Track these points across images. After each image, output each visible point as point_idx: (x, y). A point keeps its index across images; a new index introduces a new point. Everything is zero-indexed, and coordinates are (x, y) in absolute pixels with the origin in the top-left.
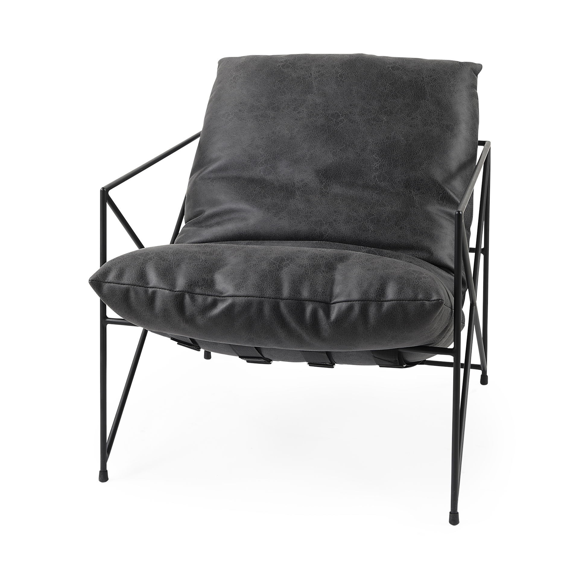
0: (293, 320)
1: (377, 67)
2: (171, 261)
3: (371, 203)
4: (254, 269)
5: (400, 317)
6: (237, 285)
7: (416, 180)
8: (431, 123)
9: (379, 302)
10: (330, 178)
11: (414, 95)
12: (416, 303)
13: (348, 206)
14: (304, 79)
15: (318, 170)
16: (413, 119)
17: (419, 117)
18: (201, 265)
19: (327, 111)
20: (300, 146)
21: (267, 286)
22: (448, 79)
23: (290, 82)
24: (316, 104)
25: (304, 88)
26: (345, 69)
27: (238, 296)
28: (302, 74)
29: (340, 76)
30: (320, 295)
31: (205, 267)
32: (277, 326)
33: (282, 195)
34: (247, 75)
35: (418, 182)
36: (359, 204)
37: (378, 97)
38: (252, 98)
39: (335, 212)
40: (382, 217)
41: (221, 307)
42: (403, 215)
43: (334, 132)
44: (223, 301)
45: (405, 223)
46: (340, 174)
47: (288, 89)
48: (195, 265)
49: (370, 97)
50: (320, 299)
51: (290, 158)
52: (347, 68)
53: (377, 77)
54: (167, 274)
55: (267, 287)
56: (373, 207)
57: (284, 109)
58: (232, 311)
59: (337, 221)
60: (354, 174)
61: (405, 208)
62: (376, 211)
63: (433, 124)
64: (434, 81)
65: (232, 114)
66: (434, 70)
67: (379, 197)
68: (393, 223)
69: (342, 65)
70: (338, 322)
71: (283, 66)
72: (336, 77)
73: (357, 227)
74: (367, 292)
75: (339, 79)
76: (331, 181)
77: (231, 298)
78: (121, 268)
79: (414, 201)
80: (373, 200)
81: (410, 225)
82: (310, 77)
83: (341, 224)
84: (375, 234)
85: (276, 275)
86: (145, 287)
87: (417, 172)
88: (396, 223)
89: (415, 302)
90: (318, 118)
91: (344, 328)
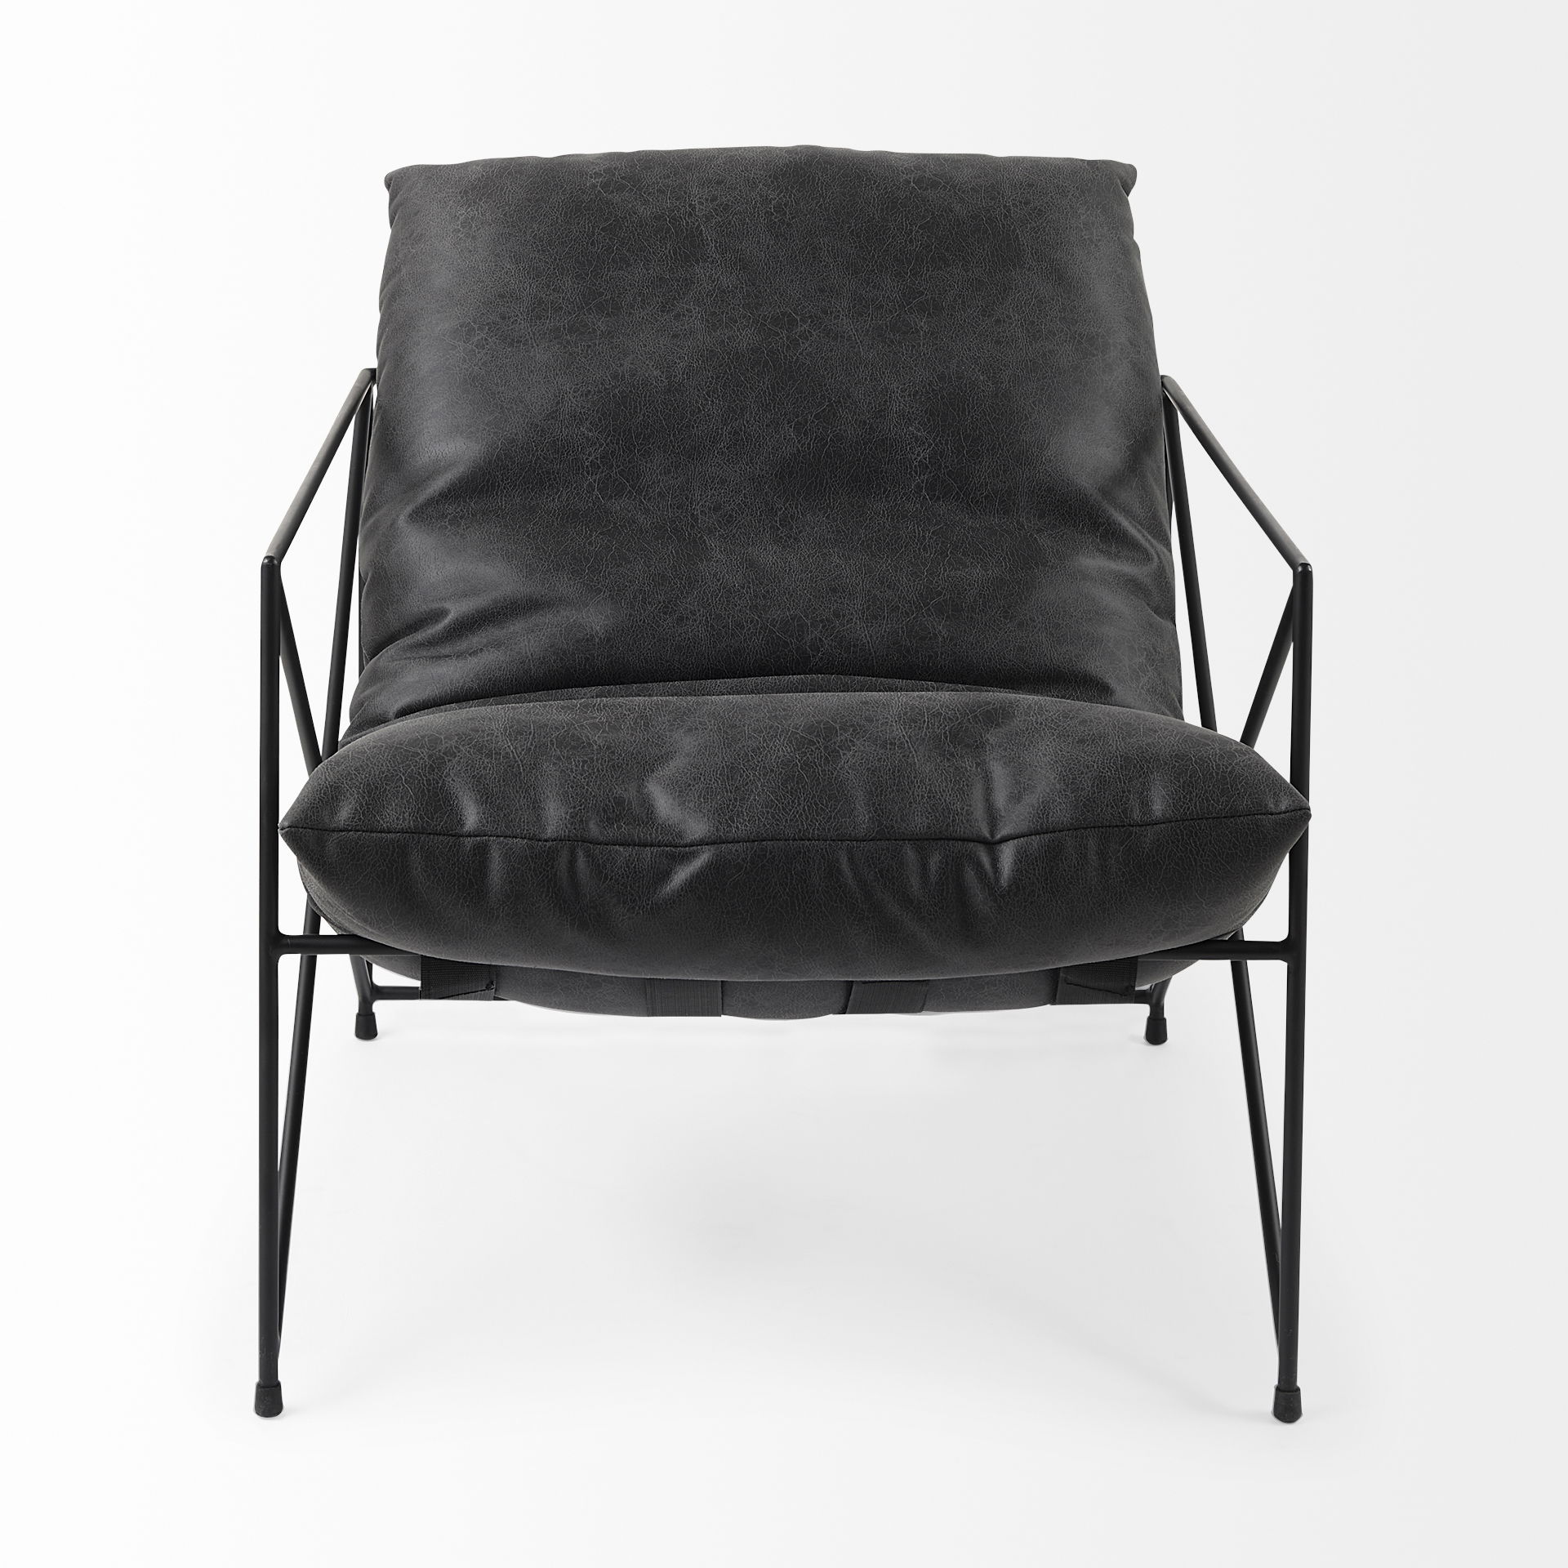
0: (894, 897)
1: (875, 182)
2: (511, 756)
3: (926, 560)
4: (758, 762)
5: (1194, 863)
6: (721, 809)
7: (1033, 491)
8: (1050, 332)
9: (1131, 828)
10: (793, 496)
11: (993, 256)
12: (1236, 824)
13: (866, 574)
14: (675, 220)
15: (759, 475)
16: (998, 321)
17: (1014, 316)
18: (600, 762)
19: (756, 309)
20: (700, 411)
21: (808, 806)
22: (1071, 207)
23: (636, 230)
24: (724, 291)
25: (680, 248)
26: (787, 189)
27: (731, 840)
28: (667, 208)
29: (778, 208)
30: (962, 820)
31: (614, 766)
32: (848, 917)
33: (672, 552)
34: (505, 215)
35: (1038, 497)
36: (895, 566)
37: (893, 265)
38: (534, 278)
39: (834, 590)
40: (964, 597)
41: (681, 875)
42: (1019, 588)
43: (790, 367)
44: (685, 858)
45: (1029, 611)
46: (821, 485)
47: (634, 252)
48: (585, 762)
49: (873, 266)
50: (964, 833)
51: (673, 447)
52: (792, 187)
53: (882, 209)
54: (510, 793)
55: (809, 810)
56: (934, 572)
57: (632, 307)
58: (717, 885)
59: (844, 616)
60: (860, 481)
61: (1022, 569)
62: (946, 582)
63: (1055, 335)
64: (1039, 215)
65: (480, 329)
66: (1030, 185)
67: (944, 542)
68: (996, 612)
69: (776, 178)
70: (1022, 892)
71: (605, 186)
72: (767, 212)
73: (902, 628)
74: (1094, 801)
75: (775, 218)
76: (797, 504)
77: (712, 848)
78: (369, 785)
79: (1040, 549)
80: (927, 553)
81: (1043, 616)
82: (690, 214)
83: (856, 623)
84: (955, 645)
85: (825, 775)
86: (451, 835)
87: (1035, 467)
88: (1006, 612)
89: (1232, 820)
90: (738, 330)
91: (1039, 906)
